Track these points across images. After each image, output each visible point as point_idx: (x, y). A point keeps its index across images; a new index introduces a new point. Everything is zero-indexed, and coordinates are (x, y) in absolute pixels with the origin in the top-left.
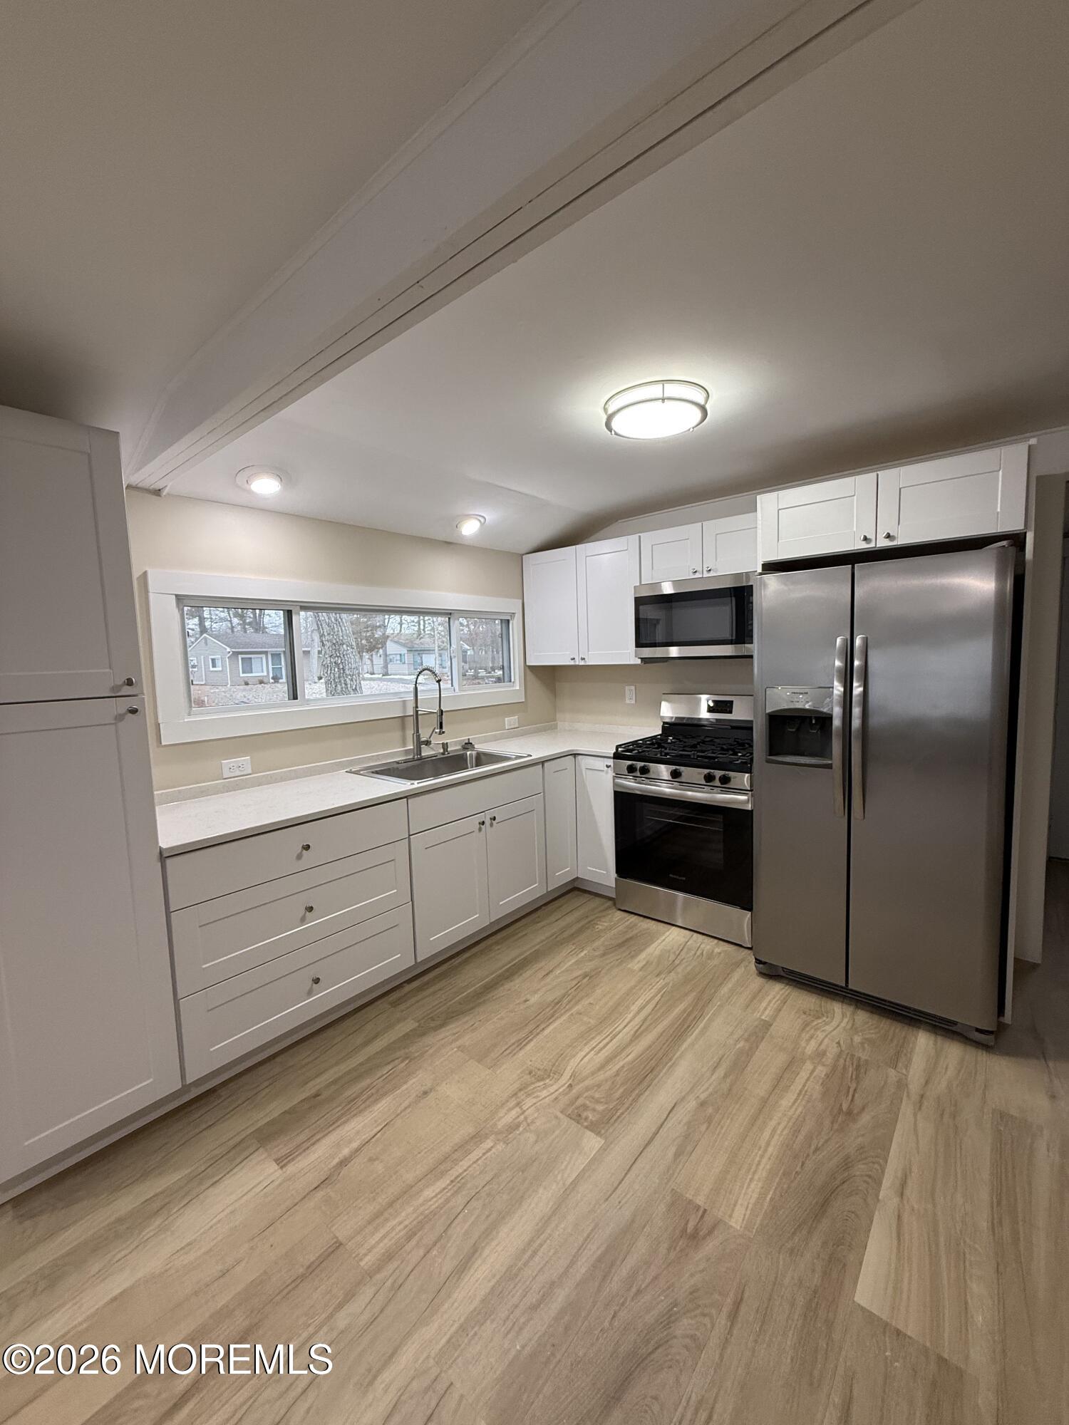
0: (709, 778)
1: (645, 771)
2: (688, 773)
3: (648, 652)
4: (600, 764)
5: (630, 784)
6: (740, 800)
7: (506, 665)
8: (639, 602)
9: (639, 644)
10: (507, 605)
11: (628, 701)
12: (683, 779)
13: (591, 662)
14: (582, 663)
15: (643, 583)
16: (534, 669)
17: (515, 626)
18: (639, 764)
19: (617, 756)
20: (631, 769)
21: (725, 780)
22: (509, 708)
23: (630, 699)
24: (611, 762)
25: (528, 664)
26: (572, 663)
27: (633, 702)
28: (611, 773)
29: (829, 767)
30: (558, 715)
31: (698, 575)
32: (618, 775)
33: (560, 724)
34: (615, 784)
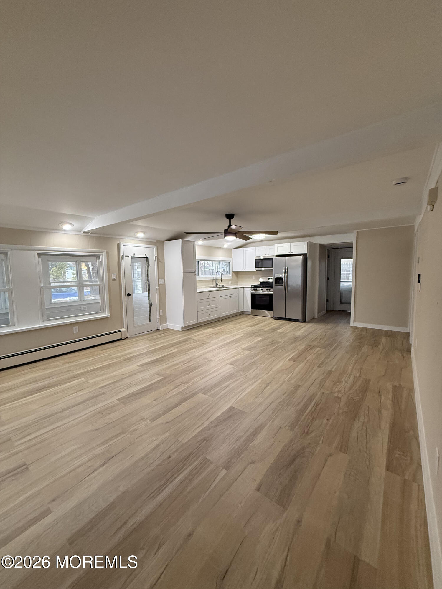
0: (267, 290)
1: (256, 289)
2: (264, 289)
3: (257, 269)
4: (248, 289)
5: (254, 292)
6: (271, 293)
7: (229, 271)
8: (256, 260)
9: (256, 267)
10: (229, 259)
11: (253, 279)
12: (263, 290)
13: (246, 271)
14: (244, 271)
15: (257, 256)
16: (234, 272)
17: (231, 263)
18: (255, 288)
19: (252, 287)
20: (254, 289)
21: (269, 290)
22: (229, 280)
23: (253, 278)
24: (250, 289)
25: (233, 271)
26: (242, 271)
27: (254, 279)
28: (250, 290)
29: (283, 285)
30: (238, 282)
31: (266, 255)
32: (252, 290)
33: (239, 284)
34: (251, 292)
